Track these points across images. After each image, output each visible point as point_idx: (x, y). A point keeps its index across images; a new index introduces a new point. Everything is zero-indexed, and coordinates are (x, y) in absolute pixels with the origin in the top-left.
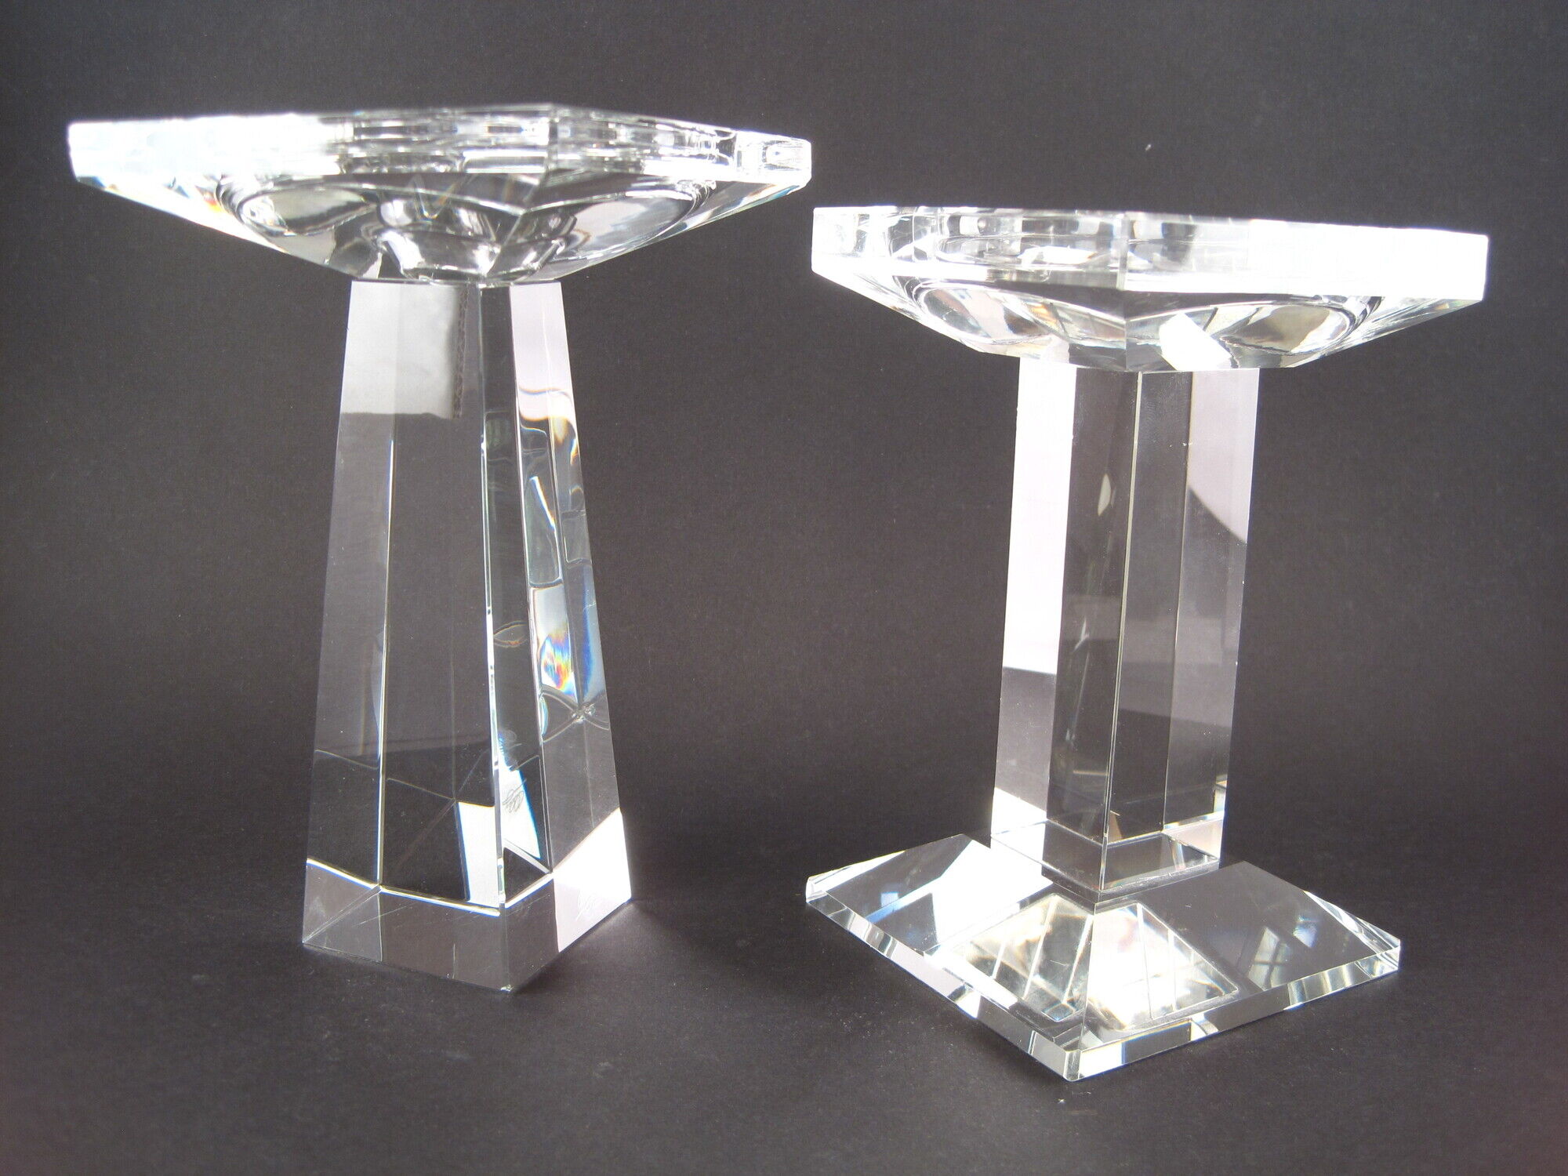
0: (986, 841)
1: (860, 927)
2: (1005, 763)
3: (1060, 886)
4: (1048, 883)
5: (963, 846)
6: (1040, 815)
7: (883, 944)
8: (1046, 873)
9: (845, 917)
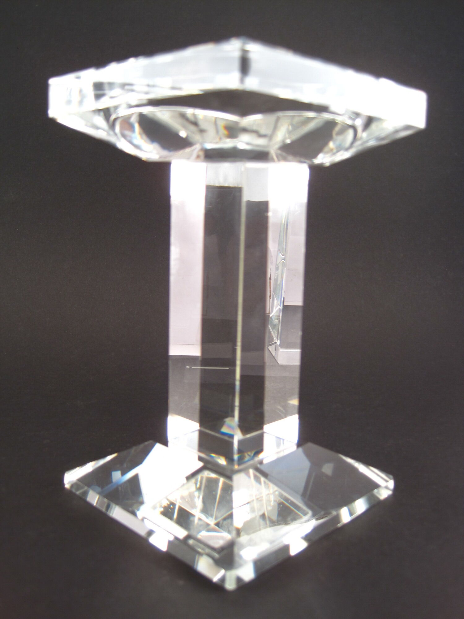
0: (165, 442)
1: (94, 498)
2: (173, 399)
3: (208, 465)
4: (201, 464)
5: (152, 446)
6: (196, 426)
7: (108, 507)
8: (200, 459)
9: (85, 493)
